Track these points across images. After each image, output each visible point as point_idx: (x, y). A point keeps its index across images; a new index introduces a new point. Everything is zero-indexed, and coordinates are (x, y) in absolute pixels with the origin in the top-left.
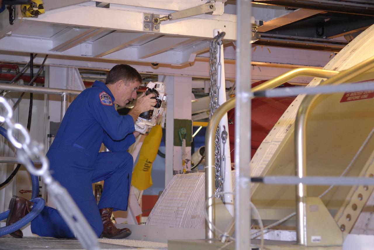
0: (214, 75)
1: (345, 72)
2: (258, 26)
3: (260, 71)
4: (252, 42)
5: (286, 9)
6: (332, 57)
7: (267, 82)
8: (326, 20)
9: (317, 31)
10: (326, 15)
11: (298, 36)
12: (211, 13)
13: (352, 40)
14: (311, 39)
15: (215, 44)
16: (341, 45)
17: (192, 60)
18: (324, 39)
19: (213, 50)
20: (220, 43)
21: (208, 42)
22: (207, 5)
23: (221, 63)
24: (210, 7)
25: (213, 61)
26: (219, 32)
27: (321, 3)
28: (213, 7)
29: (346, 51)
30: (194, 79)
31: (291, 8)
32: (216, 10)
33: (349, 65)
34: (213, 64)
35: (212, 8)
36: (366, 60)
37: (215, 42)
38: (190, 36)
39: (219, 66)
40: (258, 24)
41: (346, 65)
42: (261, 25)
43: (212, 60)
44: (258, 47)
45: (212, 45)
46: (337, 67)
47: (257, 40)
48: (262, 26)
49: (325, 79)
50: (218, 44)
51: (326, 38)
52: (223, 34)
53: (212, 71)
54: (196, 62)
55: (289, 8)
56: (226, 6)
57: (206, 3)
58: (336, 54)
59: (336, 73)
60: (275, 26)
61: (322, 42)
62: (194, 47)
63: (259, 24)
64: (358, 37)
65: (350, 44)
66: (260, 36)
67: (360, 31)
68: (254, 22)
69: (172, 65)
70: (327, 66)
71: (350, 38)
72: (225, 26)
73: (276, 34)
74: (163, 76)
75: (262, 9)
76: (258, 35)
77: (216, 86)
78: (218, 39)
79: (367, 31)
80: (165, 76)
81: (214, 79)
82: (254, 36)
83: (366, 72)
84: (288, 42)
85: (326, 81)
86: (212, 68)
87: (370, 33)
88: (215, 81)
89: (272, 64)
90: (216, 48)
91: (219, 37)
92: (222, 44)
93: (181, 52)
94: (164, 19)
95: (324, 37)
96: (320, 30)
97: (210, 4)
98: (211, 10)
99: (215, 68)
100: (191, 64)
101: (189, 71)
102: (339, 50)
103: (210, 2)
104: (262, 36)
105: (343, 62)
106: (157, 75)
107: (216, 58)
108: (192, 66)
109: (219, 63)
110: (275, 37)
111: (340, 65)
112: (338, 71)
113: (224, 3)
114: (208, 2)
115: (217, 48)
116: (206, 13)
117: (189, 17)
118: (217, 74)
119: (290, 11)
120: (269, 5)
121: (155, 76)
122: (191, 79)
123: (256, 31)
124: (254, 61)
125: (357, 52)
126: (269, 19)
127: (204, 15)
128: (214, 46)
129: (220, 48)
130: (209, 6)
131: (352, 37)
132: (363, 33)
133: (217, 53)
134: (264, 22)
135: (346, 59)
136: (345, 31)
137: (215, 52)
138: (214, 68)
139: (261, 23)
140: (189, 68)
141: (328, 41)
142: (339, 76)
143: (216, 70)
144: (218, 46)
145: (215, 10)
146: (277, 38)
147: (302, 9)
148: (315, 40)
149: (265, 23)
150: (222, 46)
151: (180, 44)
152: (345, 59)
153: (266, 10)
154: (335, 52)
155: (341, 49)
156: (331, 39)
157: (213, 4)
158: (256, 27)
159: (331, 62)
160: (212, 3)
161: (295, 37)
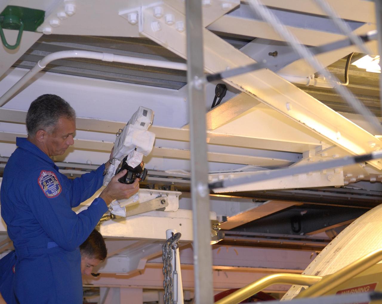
0: (169, 287)
1: (329, 278)
2: (220, 223)
3: (227, 277)
4: (214, 242)
5: (253, 201)
6: (312, 257)
7: (238, 291)
8: (302, 213)
9: (293, 226)
10: (302, 207)
11: (270, 232)
12: (163, 209)
13: (335, 237)
14: (286, 236)
15: (169, 248)
16: (323, 243)
17: (141, 267)
18: (301, 235)
19: (166, 255)
20: (175, 247)
21: (160, 244)
22: (158, 200)
23: (176, 272)
24: (162, 202)
25: (168, 269)
26: (172, 233)
27: (294, 194)
28: (164, 201)
29: (328, 250)
30: (145, 290)
31: (260, 200)
32: (169, 205)
33: (334, 268)
34: (167, 273)
35: (164, 203)
36: (352, 263)
37: (168, 245)
38: (138, 238)
39: (175, 275)
40: (221, 220)
41: (330, 268)
42: (224, 221)
43: (166, 268)
44: (223, 248)
45: (166, 250)
46: (319, 271)
47: (220, 240)
48: (226, 222)
49: (306, 287)
50: (172, 248)
51: (304, 235)
52: (178, 235)
53: (166, 282)
54: (147, 269)
55: (257, 200)
56: (180, 200)
57: (157, 198)
58: (318, 254)
59: (318, 279)
60: (242, 222)
61: (300, 239)
62: (144, 251)
63: (223, 220)
64: (341, 234)
65: (333, 242)
66: (224, 234)
67: (344, 225)
68: (216, 218)
69: (117, 274)
70: (307, 270)
71: (333, 233)
72: (180, 225)
73: (243, 231)
74: (106, 289)
75: (224, 203)
76: (221, 234)
77: (173, 300)
78: (172, 242)
79: (351, 225)
80: (108, 289)
81: (169, 291)
82: (216, 235)
83: (354, 277)
84: (259, 240)
85: (307, 289)
86: (167, 278)
87: (356, 228)
88: (171, 294)
89: (240, 268)
90: (170, 252)
91: (173, 239)
92: (177, 248)
93: (128, 258)
94: (105, 218)
95: (302, 234)
96: (296, 226)
97: (162, 199)
98: (162, 206)
99: (170, 278)
100: (140, 272)
101: (139, 280)
102: (321, 248)
103: (161, 196)
104: (226, 235)
105: (326, 265)
106: (99, 288)
107: (170, 265)
108: (142, 275)
109: (175, 271)
110: (242, 236)
111: (323, 268)
112: (321, 277)
113: (178, 197)
114: (159, 197)
115: (172, 253)
116: (157, 210)
117: (136, 215)
118: (173, 285)
119: (259, 204)
120: (233, 198)
121: (96, 289)
122: (142, 290)
123: (218, 229)
124: (219, 265)
125: (342, 251)
126: (234, 213)
127: (154, 213)
128: (167, 251)
129: (175, 252)
130: (160, 201)
131: (335, 233)
132: (348, 228)
133: (172, 258)
134: (228, 217)
135: (330, 260)
136: (325, 225)
137: (170, 258)
138: (168, 277)
139: (225, 219)
140: (139, 277)
141: (306, 238)
142: (322, 283)
143: (171, 281)
144: (173, 251)
145: (167, 206)
146: (244, 236)
147: (272, 201)
148: (291, 238)
149: (229, 219)
150: (178, 250)
151: (126, 248)
152: (328, 260)
153: (230, 203)
154: (316, 252)
155: (323, 248)
156: (310, 236)
157: (165, 199)
158: (218, 225)
159: (312, 265)
160: (163, 197)
161: (266, 235)
